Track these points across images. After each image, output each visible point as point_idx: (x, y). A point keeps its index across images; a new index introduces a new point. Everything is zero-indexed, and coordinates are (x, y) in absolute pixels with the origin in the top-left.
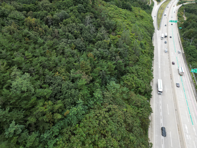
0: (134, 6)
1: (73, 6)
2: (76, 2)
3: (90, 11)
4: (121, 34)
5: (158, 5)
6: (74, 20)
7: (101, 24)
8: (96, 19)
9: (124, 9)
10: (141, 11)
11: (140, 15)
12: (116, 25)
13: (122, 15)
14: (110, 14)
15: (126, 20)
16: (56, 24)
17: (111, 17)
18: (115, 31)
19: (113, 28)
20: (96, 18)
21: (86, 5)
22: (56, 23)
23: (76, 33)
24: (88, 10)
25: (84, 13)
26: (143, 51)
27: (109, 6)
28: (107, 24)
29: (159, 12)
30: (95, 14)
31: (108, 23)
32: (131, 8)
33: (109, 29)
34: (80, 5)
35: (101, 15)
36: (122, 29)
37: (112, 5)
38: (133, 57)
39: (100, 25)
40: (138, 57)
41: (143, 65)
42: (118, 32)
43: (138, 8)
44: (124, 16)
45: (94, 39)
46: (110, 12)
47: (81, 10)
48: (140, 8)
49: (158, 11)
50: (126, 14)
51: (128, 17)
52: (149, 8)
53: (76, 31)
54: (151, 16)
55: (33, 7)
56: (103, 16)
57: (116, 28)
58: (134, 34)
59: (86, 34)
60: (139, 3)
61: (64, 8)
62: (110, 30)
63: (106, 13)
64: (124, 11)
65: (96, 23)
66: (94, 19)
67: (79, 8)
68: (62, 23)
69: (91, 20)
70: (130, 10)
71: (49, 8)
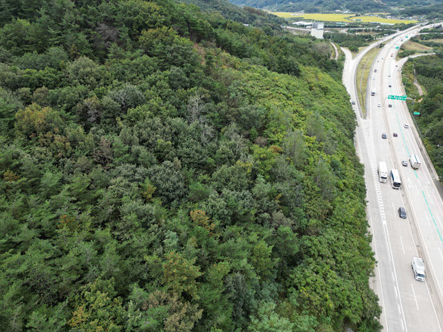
0: (304, 64)
1: (158, 71)
2: (165, 62)
3: (200, 83)
4: (280, 140)
5: (353, 58)
6: (158, 110)
7: (228, 116)
8: (216, 103)
9: (282, 74)
10: (321, 75)
11: (320, 86)
12: (267, 115)
13: (281, 90)
14: (250, 89)
15: (291, 102)
16: (108, 120)
17: (253, 96)
18: (266, 131)
19: (260, 124)
20: (216, 100)
21: (190, 67)
22: (109, 117)
23: (161, 145)
24: (197, 81)
25: (186, 88)
26: (341, 183)
27: (247, 69)
28: (244, 116)
29: (359, 76)
30: (214, 91)
31: (246, 113)
32: (299, 71)
33: (250, 128)
34: (174, 70)
35: (229, 92)
36: (282, 127)
37: (255, 66)
38: (318, 206)
39: (226, 118)
40: (329, 205)
41: (346, 225)
42: (274, 133)
43: (312, 68)
44: (286, 93)
45: (211, 160)
46: (251, 83)
47: (179, 80)
48: (317, 69)
49: (357, 74)
50: (290, 87)
51: (295, 93)
52: (337, 67)
53: (160, 141)
54: (343, 86)
55: (51, 77)
56: (233, 95)
57: (266, 123)
58: (313, 138)
59: (189, 147)
60: (314, 55)
61: (134, 78)
62: (253, 130)
63: (242, 88)
64: (283, 79)
65: (217, 114)
66: (212, 104)
67: (172, 77)
68: (124, 116)
69: (203, 107)
70: (297, 73)
71: (92, 78)
